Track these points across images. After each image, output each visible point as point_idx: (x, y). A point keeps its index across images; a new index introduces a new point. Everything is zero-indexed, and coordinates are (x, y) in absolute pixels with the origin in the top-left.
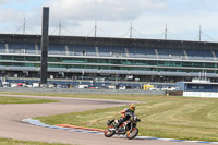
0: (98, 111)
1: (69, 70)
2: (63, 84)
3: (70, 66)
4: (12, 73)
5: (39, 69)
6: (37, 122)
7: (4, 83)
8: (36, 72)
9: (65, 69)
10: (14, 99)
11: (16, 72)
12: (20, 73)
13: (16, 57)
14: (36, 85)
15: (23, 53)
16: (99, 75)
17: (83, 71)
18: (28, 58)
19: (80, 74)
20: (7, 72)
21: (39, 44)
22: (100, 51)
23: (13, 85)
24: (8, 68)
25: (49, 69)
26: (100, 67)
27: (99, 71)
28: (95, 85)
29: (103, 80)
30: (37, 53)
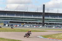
0: (59, 34)
1: (50, 22)
2: (49, 26)
3: (51, 21)
4: (34, 23)
5: (42, 22)
6: (41, 37)
7: (32, 26)
8: (41, 23)
9: (49, 22)
10: (34, 31)
11: (35, 23)
12: (36, 23)
13: (35, 19)
14: (41, 27)
15: (37, 17)
16: (59, 24)
17: (54, 23)
18: (39, 19)
19: (54, 24)
20: (33, 23)
21: (42, 15)
22: (59, 17)
23: (34, 27)
24: (33, 22)
25: (45, 22)
26: (59, 22)
27: (59, 23)
28: (58, 27)
29: (60, 25)
30: (41, 18)
